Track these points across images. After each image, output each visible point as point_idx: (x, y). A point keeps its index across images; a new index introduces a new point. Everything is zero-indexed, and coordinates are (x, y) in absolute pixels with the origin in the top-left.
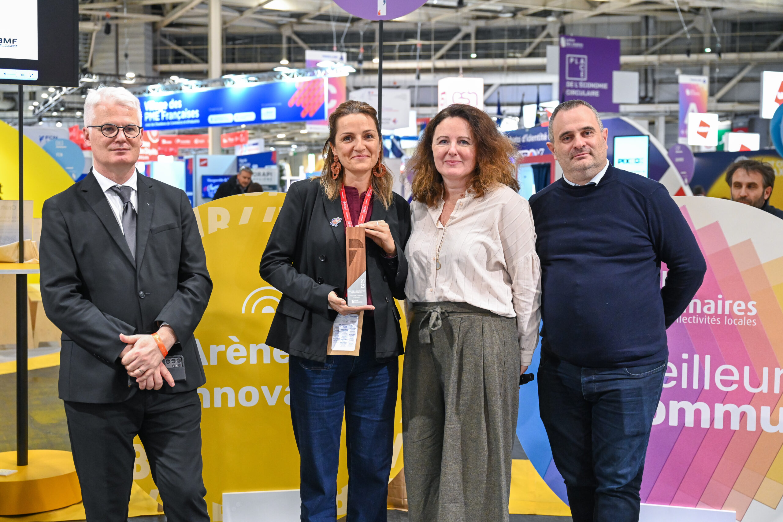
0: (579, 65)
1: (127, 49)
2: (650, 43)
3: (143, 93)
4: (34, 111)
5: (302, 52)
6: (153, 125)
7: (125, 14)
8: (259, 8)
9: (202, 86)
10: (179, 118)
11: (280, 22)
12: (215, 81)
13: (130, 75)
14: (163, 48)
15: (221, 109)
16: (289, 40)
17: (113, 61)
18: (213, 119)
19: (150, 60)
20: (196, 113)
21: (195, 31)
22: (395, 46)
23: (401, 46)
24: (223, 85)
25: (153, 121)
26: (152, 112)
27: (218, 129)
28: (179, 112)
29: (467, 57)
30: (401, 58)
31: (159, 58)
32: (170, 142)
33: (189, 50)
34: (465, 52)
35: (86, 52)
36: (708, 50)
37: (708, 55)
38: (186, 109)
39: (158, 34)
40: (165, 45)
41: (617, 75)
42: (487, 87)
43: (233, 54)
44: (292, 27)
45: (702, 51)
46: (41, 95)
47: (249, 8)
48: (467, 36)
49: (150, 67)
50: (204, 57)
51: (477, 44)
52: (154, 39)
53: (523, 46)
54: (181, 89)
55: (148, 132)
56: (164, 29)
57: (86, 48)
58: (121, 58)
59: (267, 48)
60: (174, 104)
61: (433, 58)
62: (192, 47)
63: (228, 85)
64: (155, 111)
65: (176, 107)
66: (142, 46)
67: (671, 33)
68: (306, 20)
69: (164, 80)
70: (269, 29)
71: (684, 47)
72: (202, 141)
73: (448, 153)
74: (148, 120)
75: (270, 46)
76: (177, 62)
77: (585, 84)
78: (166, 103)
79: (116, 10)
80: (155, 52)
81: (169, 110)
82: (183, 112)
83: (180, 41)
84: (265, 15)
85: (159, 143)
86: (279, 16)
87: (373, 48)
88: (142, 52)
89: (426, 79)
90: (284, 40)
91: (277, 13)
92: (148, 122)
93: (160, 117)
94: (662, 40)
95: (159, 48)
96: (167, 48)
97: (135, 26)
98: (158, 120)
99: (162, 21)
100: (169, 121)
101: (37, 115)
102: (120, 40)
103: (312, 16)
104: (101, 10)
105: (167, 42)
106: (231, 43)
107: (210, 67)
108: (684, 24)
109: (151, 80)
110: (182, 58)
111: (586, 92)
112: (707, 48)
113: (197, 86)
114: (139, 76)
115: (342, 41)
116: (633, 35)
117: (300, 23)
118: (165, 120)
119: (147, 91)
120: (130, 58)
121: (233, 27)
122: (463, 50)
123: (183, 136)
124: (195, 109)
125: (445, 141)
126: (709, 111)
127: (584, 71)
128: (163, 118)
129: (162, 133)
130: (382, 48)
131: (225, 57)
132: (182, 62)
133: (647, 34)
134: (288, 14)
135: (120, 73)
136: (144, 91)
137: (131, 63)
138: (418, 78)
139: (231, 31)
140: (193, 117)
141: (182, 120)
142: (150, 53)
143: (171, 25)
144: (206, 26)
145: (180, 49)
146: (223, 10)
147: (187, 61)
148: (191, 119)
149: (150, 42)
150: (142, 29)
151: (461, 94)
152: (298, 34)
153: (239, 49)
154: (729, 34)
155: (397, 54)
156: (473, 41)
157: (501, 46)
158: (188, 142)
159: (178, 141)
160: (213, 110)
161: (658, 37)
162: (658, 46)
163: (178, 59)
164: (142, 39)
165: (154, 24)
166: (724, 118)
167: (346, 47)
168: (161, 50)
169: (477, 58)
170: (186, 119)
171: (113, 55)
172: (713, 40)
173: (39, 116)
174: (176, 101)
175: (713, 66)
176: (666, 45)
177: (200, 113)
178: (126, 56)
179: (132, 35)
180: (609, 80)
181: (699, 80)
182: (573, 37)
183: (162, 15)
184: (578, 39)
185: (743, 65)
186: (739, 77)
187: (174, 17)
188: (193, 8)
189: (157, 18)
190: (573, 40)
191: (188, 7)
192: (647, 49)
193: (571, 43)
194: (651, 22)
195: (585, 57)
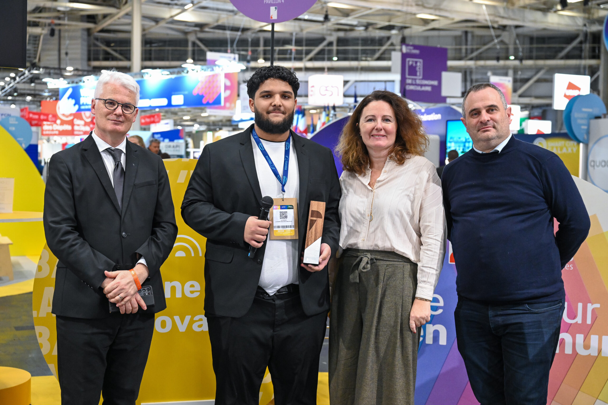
0: (416, 67)
1: (67, 48)
2: (469, 51)
3: (79, 82)
5: (204, 53)
7: (66, 22)
8: (170, 19)
11: (187, 31)
12: (136, 74)
13: (70, 68)
14: (95, 48)
16: (194, 44)
17: (56, 57)
19: (85, 57)
21: (120, 36)
22: (275, 50)
23: (280, 50)
24: (143, 77)
25: (86, 105)
26: (86, 97)
29: (330, 59)
31: (92, 57)
33: (116, 51)
34: (329, 56)
35: (35, 51)
36: (512, 58)
37: (512, 61)
39: (92, 37)
40: (97, 46)
41: (445, 75)
42: (346, 82)
43: (150, 54)
44: (196, 34)
45: (507, 58)
47: (163, 19)
48: (330, 44)
49: (85, 63)
50: (128, 56)
51: (337, 50)
52: (89, 41)
53: (373, 52)
55: (83, 113)
56: (96, 34)
57: (34, 47)
58: (63, 56)
59: (176, 50)
61: (304, 60)
62: (118, 48)
63: (146, 77)
64: (88, 97)
66: (79, 46)
67: (485, 44)
68: (207, 29)
69: (97, 73)
70: (179, 36)
71: (495, 55)
73: (375, 128)
74: (83, 103)
75: (179, 48)
76: (106, 59)
77: (420, 81)
79: (59, 19)
80: (89, 51)
83: (108, 43)
84: (175, 25)
86: (185, 25)
87: (258, 51)
88: (79, 51)
90: (190, 44)
91: (184, 23)
92: (83, 105)
94: (477, 49)
95: (92, 48)
96: (98, 48)
97: (74, 31)
99: (95, 28)
102: (62, 42)
103: (212, 26)
104: (47, 18)
105: (99, 44)
106: (148, 45)
107: (132, 64)
108: (494, 38)
109: (85, 73)
110: (110, 56)
111: (421, 88)
112: (512, 55)
114: (76, 70)
115: (235, 45)
116: (456, 45)
117: (202, 31)
119: (82, 81)
120: (69, 56)
121: (151, 33)
122: (327, 54)
125: (372, 119)
126: (514, 103)
127: (420, 71)
130: (265, 52)
131: (144, 56)
132: (110, 59)
133: (466, 44)
134: (193, 24)
135: (62, 67)
137: (71, 60)
139: (149, 36)
142: (86, 53)
143: (102, 31)
144: (129, 32)
145: (109, 50)
146: (142, 20)
147: (114, 59)
149: (85, 43)
150: (79, 34)
151: (326, 87)
152: (201, 40)
153: (155, 50)
154: (527, 46)
155: (277, 56)
156: (335, 48)
157: (356, 52)
161: (475, 47)
162: (475, 54)
163: (108, 57)
164: (79, 41)
165: (89, 30)
166: (525, 109)
167: (238, 50)
168: (94, 50)
169: (338, 60)
171: (56, 53)
172: (516, 50)
175: (516, 70)
176: (481, 53)
178: (67, 54)
179: (71, 38)
180: (439, 79)
181: (505, 80)
182: (412, 46)
183: (95, 23)
184: (416, 47)
185: (538, 70)
186: (535, 78)
187: (105, 24)
188: (119, 18)
189: (91, 25)
190: (412, 48)
191: (116, 18)
192: (466, 56)
193: (410, 49)
194: (469, 36)
195: (421, 60)
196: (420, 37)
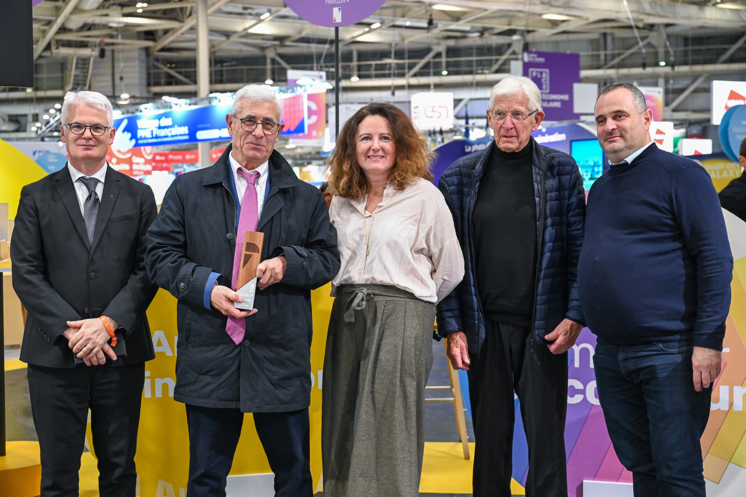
0: (541, 78)
1: (121, 72)
2: (609, 58)
3: (136, 112)
4: (37, 132)
5: (284, 72)
6: (145, 141)
7: (120, 40)
8: (244, 33)
9: (190, 105)
10: (170, 135)
11: (264, 45)
12: (202, 100)
13: (125, 96)
14: (156, 71)
15: (208, 125)
16: (273, 61)
17: (110, 83)
18: (200, 135)
19: (144, 82)
20: (185, 130)
21: (185, 54)
22: (371, 65)
23: (376, 65)
24: (210, 103)
25: (145, 138)
26: (144, 129)
27: (207, 144)
28: (170, 129)
29: (438, 74)
30: (378, 76)
31: (152, 81)
32: (163, 158)
33: (180, 73)
34: (436, 70)
35: (84, 77)
36: (662, 63)
37: (663, 68)
38: (176, 126)
39: (151, 58)
40: (158, 68)
41: (577, 87)
42: (457, 102)
43: (222, 75)
44: (275, 49)
45: (657, 65)
46: (42, 117)
47: (235, 32)
48: (438, 55)
49: (144, 89)
50: (193, 79)
51: (447, 62)
52: (147, 62)
53: (490, 64)
54: (171, 107)
55: (142, 148)
56: (156, 54)
57: (84, 72)
58: (117, 81)
59: (252, 69)
60: (165, 122)
61: (407, 76)
62: (183, 70)
63: (214, 103)
64: (147, 128)
65: (167, 125)
66: (137, 69)
67: (628, 48)
68: (288, 43)
69: (156, 100)
70: (255, 52)
71: (640, 61)
72: (193, 157)
73: (372, 148)
74: (141, 137)
75: (255, 67)
76: (169, 84)
77: (547, 95)
78: (157, 120)
79: (112, 36)
80: (148, 75)
81: (160, 127)
82: (173, 128)
84: (250, 39)
85: (154, 160)
86: (263, 39)
87: (351, 67)
88: (137, 75)
89: (400, 95)
90: (269, 61)
91: (260, 37)
92: (141, 138)
93: (152, 134)
94: (619, 55)
95: (152, 71)
96: (159, 71)
97: (129, 51)
98: (150, 136)
99: (155, 46)
100: (160, 137)
101: (40, 135)
102: (116, 65)
103: (293, 39)
104: (97, 37)
105: (160, 65)
106: (219, 65)
107: (199, 87)
108: (639, 40)
109: (144, 100)
110: (173, 80)
111: (549, 103)
112: (662, 61)
113: (186, 104)
114: (133, 97)
115: (322, 61)
116: (592, 50)
117: (282, 46)
118: (157, 137)
119: (139, 110)
120: (124, 81)
121: (221, 50)
122: (434, 68)
123: (174, 152)
124: (184, 126)
125: (369, 137)
126: (664, 120)
127: (546, 84)
128: (154, 135)
129: (156, 149)
130: (359, 68)
131: (213, 78)
132: (174, 83)
133: (605, 49)
134: (272, 38)
135: (117, 94)
136: (137, 110)
137: (126, 86)
138: (393, 94)
139: (219, 54)
140: (183, 133)
141: (172, 136)
142: (144, 76)
143: (163, 50)
144: (194, 50)
145: (172, 72)
146: (210, 34)
147: (178, 83)
148: (181, 135)
149: (144, 66)
150: (136, 54)
151: (433, 108)
152: (282, 56)
153: (227, 71)
154: (681, 48)
155: (374, 72)
156: (444, 59)
157: (470, 64)
158: (180, 157)
159: (171, 157)
160: (201, 126)
161: (616, 52)
162: (616, 61)
163: (171, 81)
164: (136, 63)
165: (147, 49)
166: (680, 127)
167: (326, 67)
168: (154, 74)
169: (448, 75)
170: (176, 136)
171: (110, 78)
172: (667, 54)
173: (41, 136)
174: (167, 119)
175: (667, 78)
176: (623, 60)
177: (189, 129)
178: (121, 78)
179: (126, 60)
180: (570, 92)
181: (655, 92)
182: (535, 53)
183: (154, 40)
184: (540, 54)
185: (695, 77)
186: (692, 88)
187: (166, 42)
188: (183, 34)
189: (149, 43)
190: (535, 55)
191: (179, 33)
192: (606, 64)
193: (534, 58)
194: (609, 38)
195: (547, 70)
196: (547, 43)
